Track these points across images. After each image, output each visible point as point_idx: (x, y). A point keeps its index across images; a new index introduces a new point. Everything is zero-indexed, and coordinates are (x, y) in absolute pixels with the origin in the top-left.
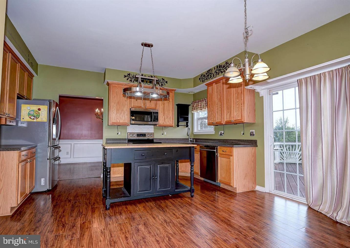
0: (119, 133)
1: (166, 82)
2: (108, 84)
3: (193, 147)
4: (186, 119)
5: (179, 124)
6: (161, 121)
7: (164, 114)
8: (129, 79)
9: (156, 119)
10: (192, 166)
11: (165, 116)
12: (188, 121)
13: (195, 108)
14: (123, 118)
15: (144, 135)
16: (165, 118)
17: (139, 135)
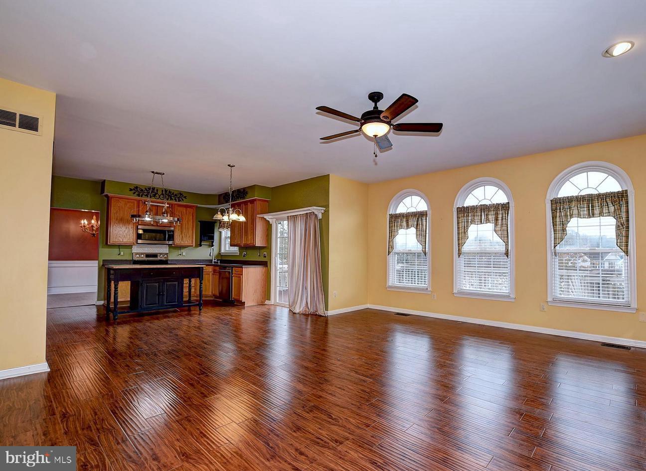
0: (122, 253)
1: (185, 197)
2: (107, 196)
3: (203, 267)
4: (212, 238)
5: (202, 244)
6: (178, 240)
7: (182, 232)
8: (137, 193)
9: (171, 237)
10: (201, 283)
11: (183, 235)
12: (213, 239)
13: (221, 226)
14: (128, 236)
15: (155, 255)
16: (182, 237)
17: (148, 256)
